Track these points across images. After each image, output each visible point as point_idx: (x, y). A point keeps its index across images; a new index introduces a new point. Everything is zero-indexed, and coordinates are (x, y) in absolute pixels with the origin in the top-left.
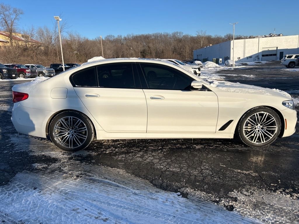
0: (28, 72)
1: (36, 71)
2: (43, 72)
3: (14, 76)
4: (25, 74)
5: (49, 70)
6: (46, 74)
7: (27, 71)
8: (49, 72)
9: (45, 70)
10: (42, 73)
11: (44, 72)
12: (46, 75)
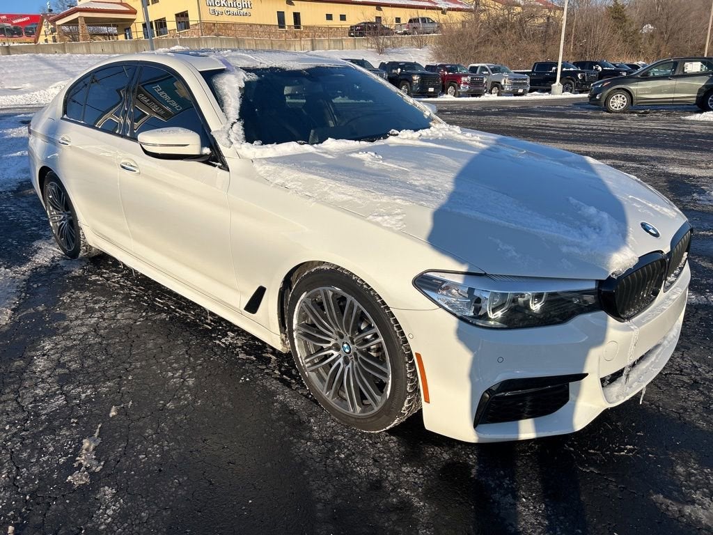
0: (465, 83)
1: (483, 80)
2: (500, 83)
3: (431, 90)
4: (459, 86)
5: (516, 79)
6: (507, 88)
7: (463, 79)
8: (515, 84)
9: (506, 77)
10: (496, 84)
11: (503, 83)
12: (505, 90)
